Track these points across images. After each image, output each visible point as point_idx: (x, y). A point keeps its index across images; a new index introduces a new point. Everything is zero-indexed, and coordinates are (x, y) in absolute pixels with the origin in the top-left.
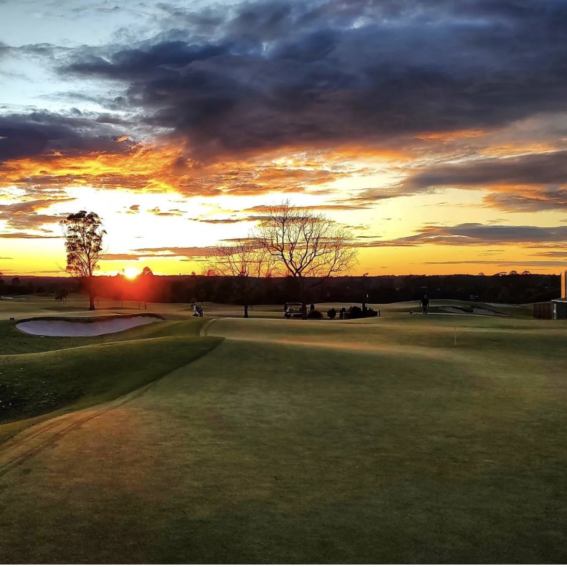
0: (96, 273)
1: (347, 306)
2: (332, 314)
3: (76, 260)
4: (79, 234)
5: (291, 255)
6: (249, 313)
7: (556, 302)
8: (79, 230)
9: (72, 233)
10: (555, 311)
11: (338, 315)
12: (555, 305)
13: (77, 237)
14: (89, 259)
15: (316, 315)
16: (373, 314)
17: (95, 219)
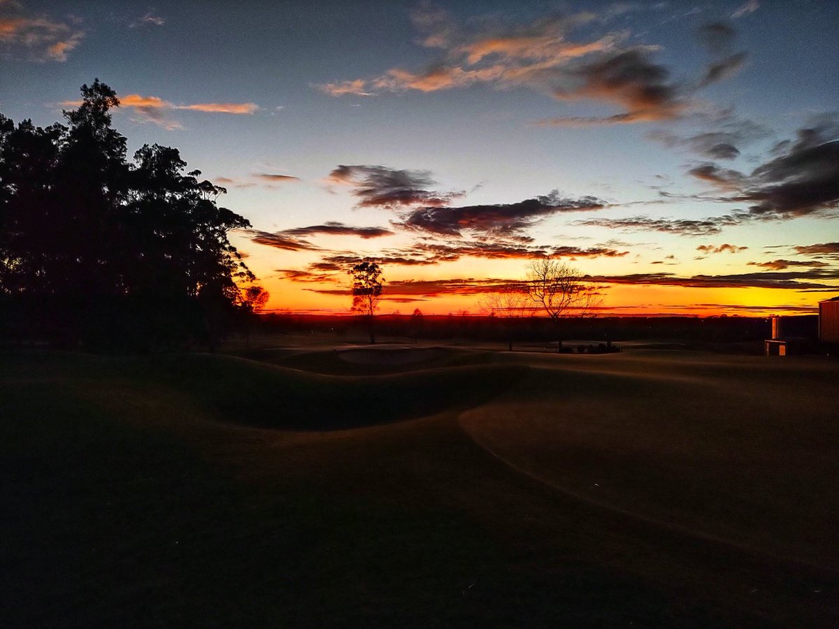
0: (376, 313)
1: (595, 344)
2: (581, 350)
3: (360, 303)
4: (363, 282)
5: (550, 301)
6: (513, 348)
7: (768, 342)
8: (363, 278)
9: (358, 281)
10: (768, 350)
11: (586, 350)
12: (768, 344)
13: (361, 283)
14: (371, 302)
15: (568, 350)
16: (615, 350)
17: (376, 269)
